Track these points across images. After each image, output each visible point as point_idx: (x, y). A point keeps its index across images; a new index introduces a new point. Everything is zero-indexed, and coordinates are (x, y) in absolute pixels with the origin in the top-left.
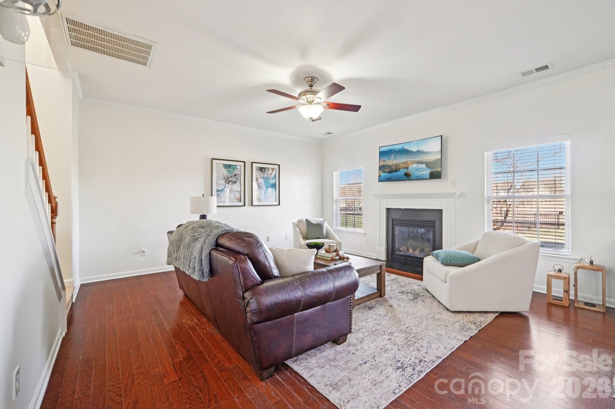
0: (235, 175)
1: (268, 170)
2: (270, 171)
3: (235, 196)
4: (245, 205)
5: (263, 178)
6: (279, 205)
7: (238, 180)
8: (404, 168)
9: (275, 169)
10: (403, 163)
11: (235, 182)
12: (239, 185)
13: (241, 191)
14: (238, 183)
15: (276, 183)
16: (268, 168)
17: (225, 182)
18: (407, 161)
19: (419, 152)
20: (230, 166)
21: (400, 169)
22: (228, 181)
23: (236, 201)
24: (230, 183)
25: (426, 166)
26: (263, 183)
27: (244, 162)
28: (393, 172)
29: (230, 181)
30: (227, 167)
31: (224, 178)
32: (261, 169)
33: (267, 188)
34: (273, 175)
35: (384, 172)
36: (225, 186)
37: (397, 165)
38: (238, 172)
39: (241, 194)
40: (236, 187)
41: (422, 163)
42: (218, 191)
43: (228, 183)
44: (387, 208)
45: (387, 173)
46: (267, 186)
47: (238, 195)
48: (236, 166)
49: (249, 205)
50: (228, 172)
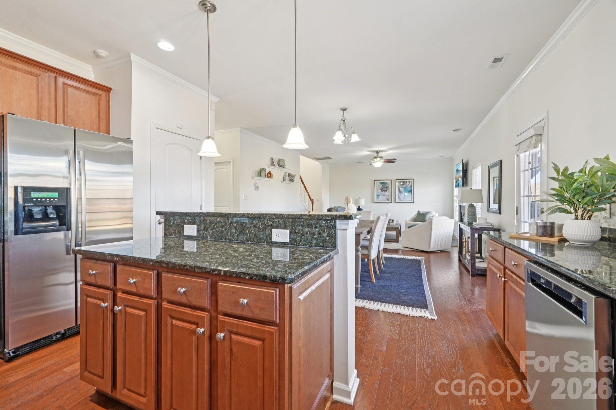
0: (386, 187)
1: (407, 183)
2: (408, 183)
3: (386, 198)
4: (391, 203)
5: (403, 187)
6: (414, 202)
9: (411, 182)
11: (386, 191)
13: (389, 195)
14: (388, 191)
15: (411, 190)
16: (406, 182)
22: (382, 190)
23: (387, 200)
26: (403, 190)
27: (391, 180)
29: (383, 191)
30: (382, 183)
31: (380, 189)
32: (402, 183)
33: (406, 193)
34: (409, 185)
36: (381, 193)
38: (388, 186)
39: (389, 197)
40: (387, 193)
42: (377, 195)
46: (406, 191)
47: (387, 197)
48: (387, 182)
49: (394, 202)
50: (383, 186)
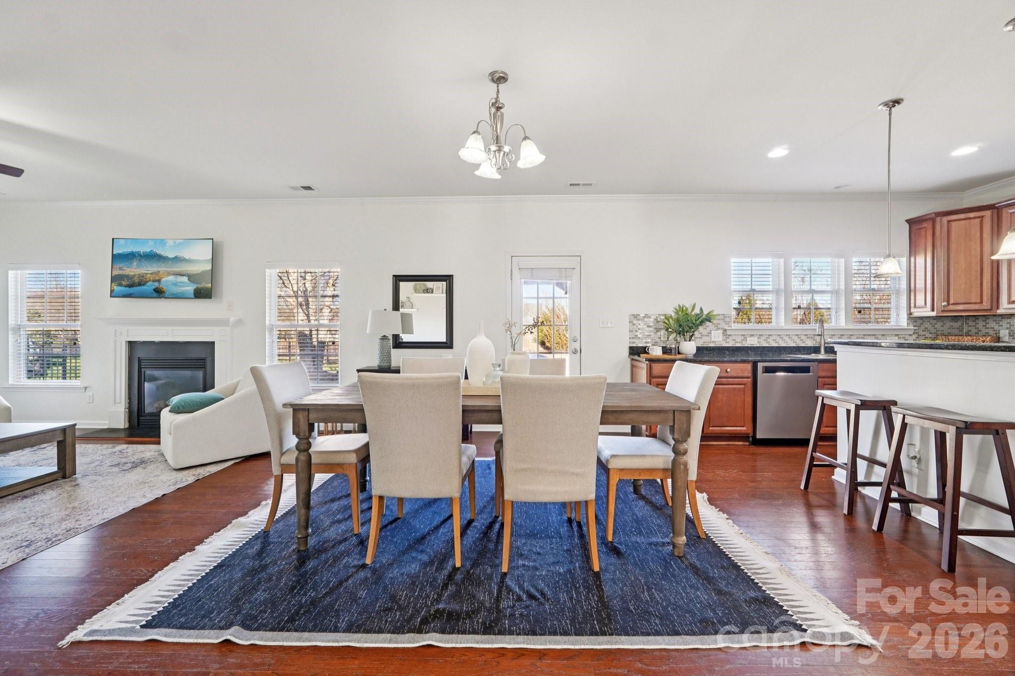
8: (154, 281)
10: (151, 274)
18: (159, 272)
19: (177, 259)
21: (147, 282)
25: (189, 279)
28: (136, 286)
35: (120, 285)
37: (141, 276)
41: (183, 275)
44: (129, 342)
45: (125, 286)
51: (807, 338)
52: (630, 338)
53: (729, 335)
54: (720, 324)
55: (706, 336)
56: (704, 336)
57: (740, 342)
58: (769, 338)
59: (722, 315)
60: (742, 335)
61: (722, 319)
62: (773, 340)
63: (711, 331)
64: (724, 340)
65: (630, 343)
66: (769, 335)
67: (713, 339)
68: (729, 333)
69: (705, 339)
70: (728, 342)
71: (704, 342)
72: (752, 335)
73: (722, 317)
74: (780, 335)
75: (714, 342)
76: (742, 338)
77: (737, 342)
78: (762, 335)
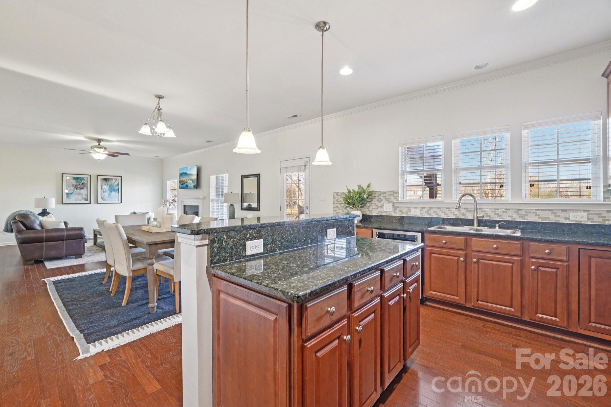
0: (82, 184)
1: (112, 180)
2: (114, 181)
3: (82, 197)
4: (91, 203)
5: (107, 185)
6: (122, 203)
7: (85, 187)
9: (118, 180)
11: (83, 188)
12: (86, 190)
13: (87, 194)
14: (85, 189)
15: (118, 188)
17: (74, 188)
18: (187, 179)
19: (190, 174)
20: (78, 178)
21: (185, 183)
22: (76, 187)
23: (84, 200)
24: (78, 189)
25: (192, 182)
26: (107, 188)
27: (91, 175)
30: (76, 179)
31: (73, 186)
32: (106, 180)
33: (111, 192)
34: (116, 183)
36: (74, 191)
38: (85, 182)
39: (87, 196)
40: (84, 191)
42: (68, 194)
43: (76, 189)
44: (184, 205)
45: (182, 185)
46: (111, 190)
47: (84, 196)
48: (83, 178)
49: (95, 203)
50: (77, 182)
51: (468, 211)
52: (334, 208)
53: (397, 207)
54: (390, 198)
55: (380, 207)
56: (379, 207)
57: (405, 213)
58: (430, 210)
59: (392, 191)
60: (407, 207)
61: (392, 195)
62: (434, 212)
63: (384, 203)
64: (393, 211)
65: (334, 211)
66: (430, 208)
67: (385, 210)
68: (396, 205)
69: (380, 210)
70: (396, 213)
71: (379, 212)
72: (415, 208)
73: (392, 193)
74: (441, 208)
75: (386, 212)
76: (407, 209)
77: (404, 213)
78: (424, 208)
